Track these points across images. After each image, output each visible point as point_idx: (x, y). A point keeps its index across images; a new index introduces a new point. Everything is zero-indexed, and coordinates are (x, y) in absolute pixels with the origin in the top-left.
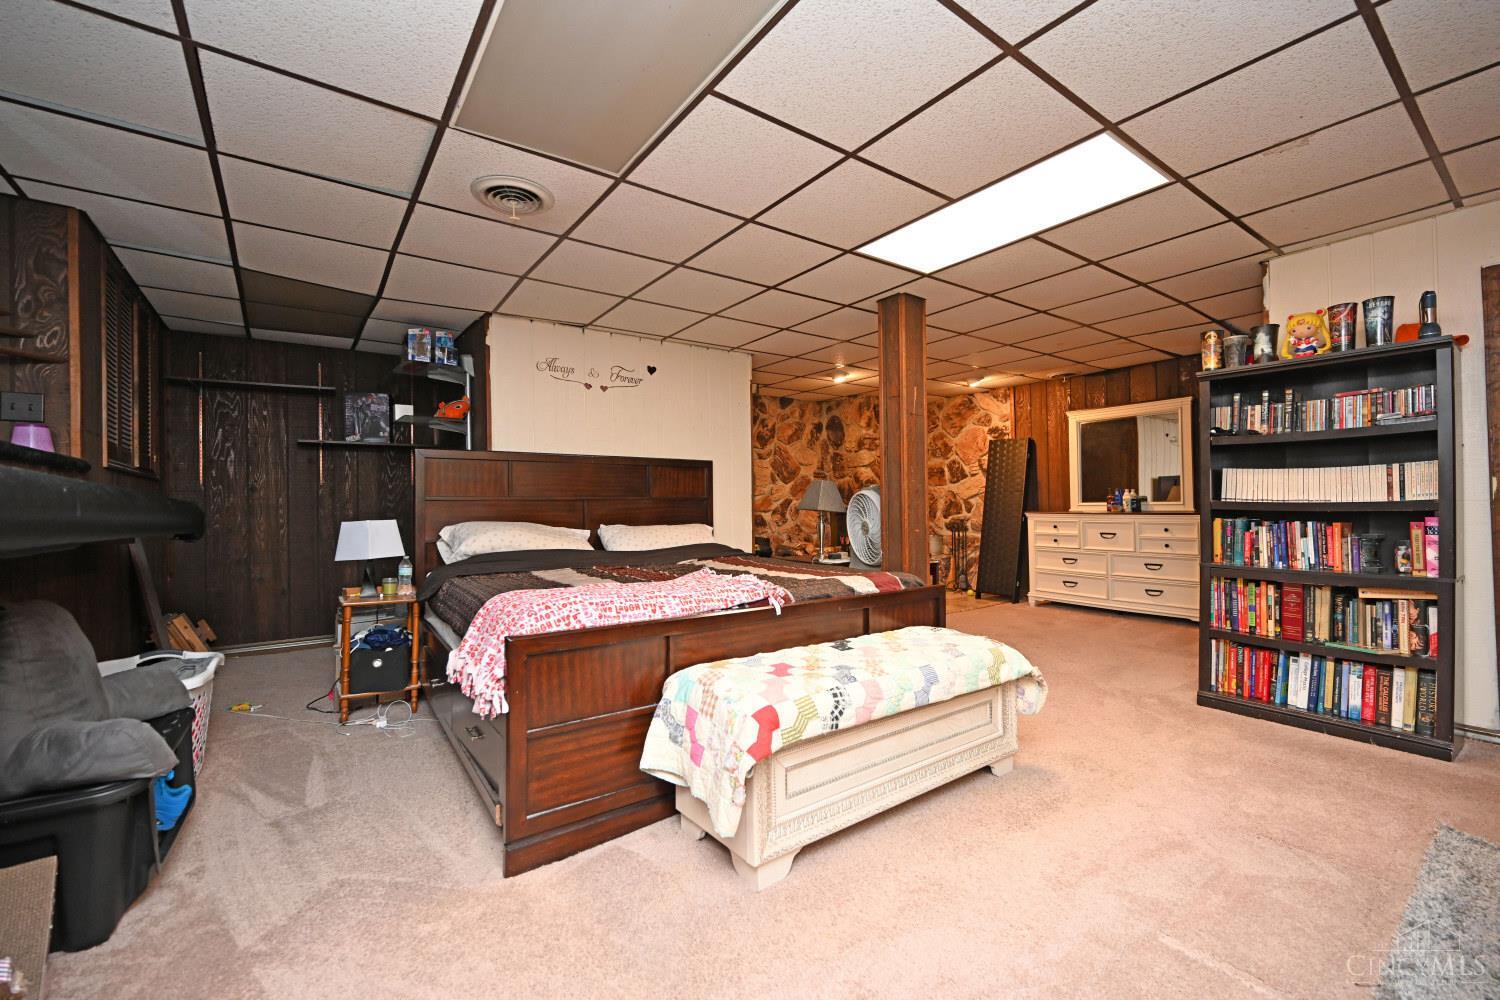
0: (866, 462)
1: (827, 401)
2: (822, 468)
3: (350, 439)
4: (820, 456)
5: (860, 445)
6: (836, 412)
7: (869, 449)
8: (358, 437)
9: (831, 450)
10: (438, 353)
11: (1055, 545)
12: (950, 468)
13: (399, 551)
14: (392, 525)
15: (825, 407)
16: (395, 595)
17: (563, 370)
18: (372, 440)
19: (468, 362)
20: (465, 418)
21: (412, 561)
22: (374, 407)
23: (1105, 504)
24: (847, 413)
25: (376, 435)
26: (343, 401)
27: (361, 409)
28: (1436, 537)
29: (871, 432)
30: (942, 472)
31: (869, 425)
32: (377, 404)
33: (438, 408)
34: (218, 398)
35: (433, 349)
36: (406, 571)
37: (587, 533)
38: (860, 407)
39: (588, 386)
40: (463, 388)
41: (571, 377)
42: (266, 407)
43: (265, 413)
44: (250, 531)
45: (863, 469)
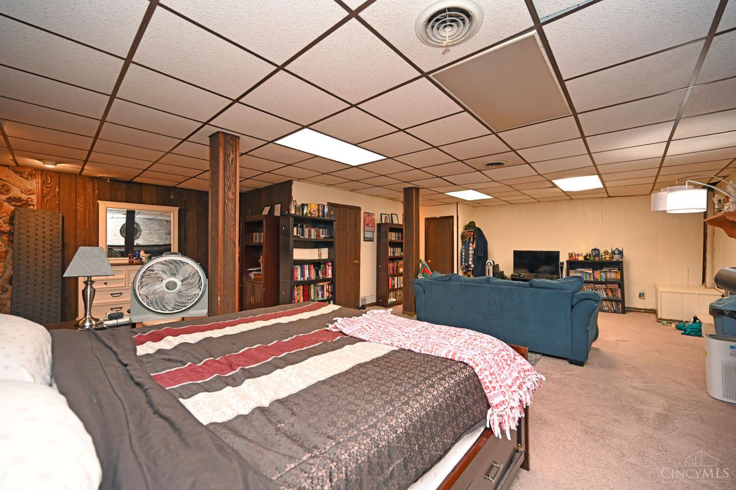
11: (105, 286)
23: (128, 258)
28: (331, 268)
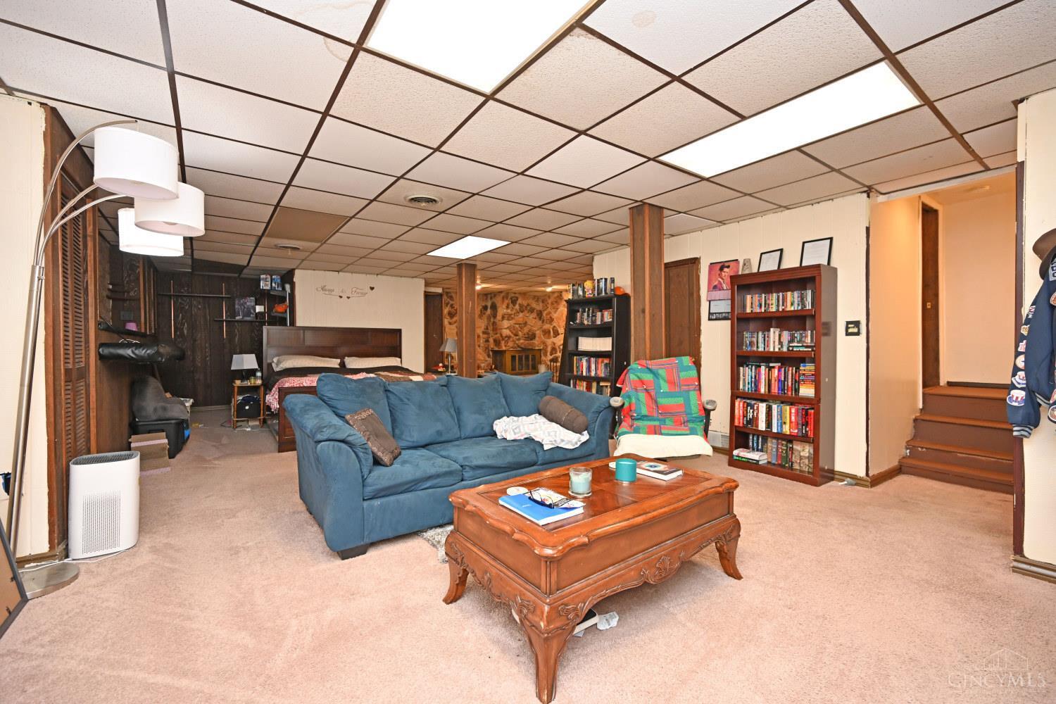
0: (506, 327)
1: (491, 294)
2: (487, 329)
3: (237, 318)
4: (486, 322)
5: (503, 318)
6: (494, 300)
7: (508, 320)
8: (241, 317)
9: (492, 320)
10: (273, 285)
12: (553, 330)
13: (256, 366)
14: (253, 356)
15: (489, 296)
16: (255, 383)
17: (329, 290)
18: (248, 319)
19: (288, 287)
20: (286, 312)
21: (262, 371)
22: (248, 304)
24: (498, 300)
25: (250, 316)
26: (234, 300)
27: (242, 304)
29: (509, 311)
30: (549, 332)
31: (507, 307)
32: (250, 301)
33: (274, 307)
34: (180, 300)
35: (271, 283)
36: (259, 374)
37: (339, 361)
38: (503, 298)
39: (341, 297)
40: (285, 298)
41: (333, 293)
42: (200, 303)
43: (200, 307)
44: (194, 358)
45: (504, 330)
